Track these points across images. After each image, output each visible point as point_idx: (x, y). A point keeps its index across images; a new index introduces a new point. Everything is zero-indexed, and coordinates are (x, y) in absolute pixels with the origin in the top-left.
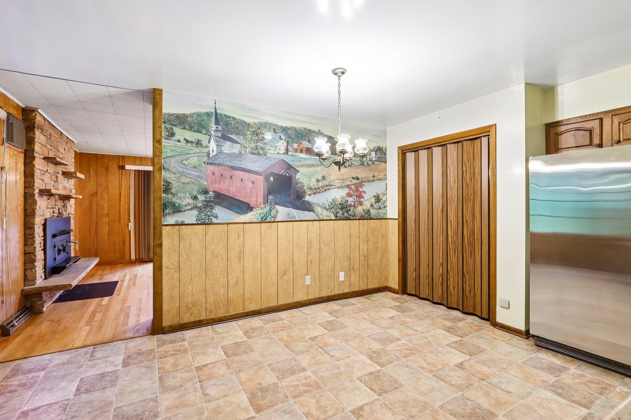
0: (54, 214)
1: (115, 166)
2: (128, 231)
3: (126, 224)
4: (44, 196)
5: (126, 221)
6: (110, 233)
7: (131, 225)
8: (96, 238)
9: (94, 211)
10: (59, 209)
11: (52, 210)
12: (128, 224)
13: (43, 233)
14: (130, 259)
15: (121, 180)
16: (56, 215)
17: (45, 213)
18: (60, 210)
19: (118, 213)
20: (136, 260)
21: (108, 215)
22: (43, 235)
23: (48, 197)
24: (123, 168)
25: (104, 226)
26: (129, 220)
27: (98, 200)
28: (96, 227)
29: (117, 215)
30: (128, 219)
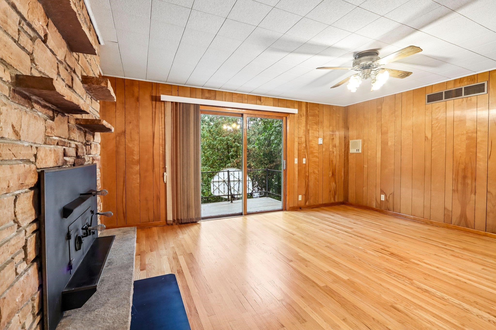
0: (67, 159)
1: (147, 97)
2: (164, 184)
3: (161, 174)
4: (35, 105)
5: (162, 170)
6: (142, 185)
7: (168, 175)
8: (124, 192)
9: (122, 157)
10: (77, 148)
11: (60, 149)
12: (163, 174)
13: (33, 212)
14: (166, 220)
15: (154, 115)
16: (70, 160)
17: (41, 155)
18: (80, 150)
19: (152, 159)
20: (174, 221)
21: (139, 162)
22: (33, 218)
23: (51, 113)
24: (157, 99)
25: (134, 176)
26: (165, 169)
27: (127, 141)
28: (125, 178)
29: (150, 162)
30: (163, 168)
